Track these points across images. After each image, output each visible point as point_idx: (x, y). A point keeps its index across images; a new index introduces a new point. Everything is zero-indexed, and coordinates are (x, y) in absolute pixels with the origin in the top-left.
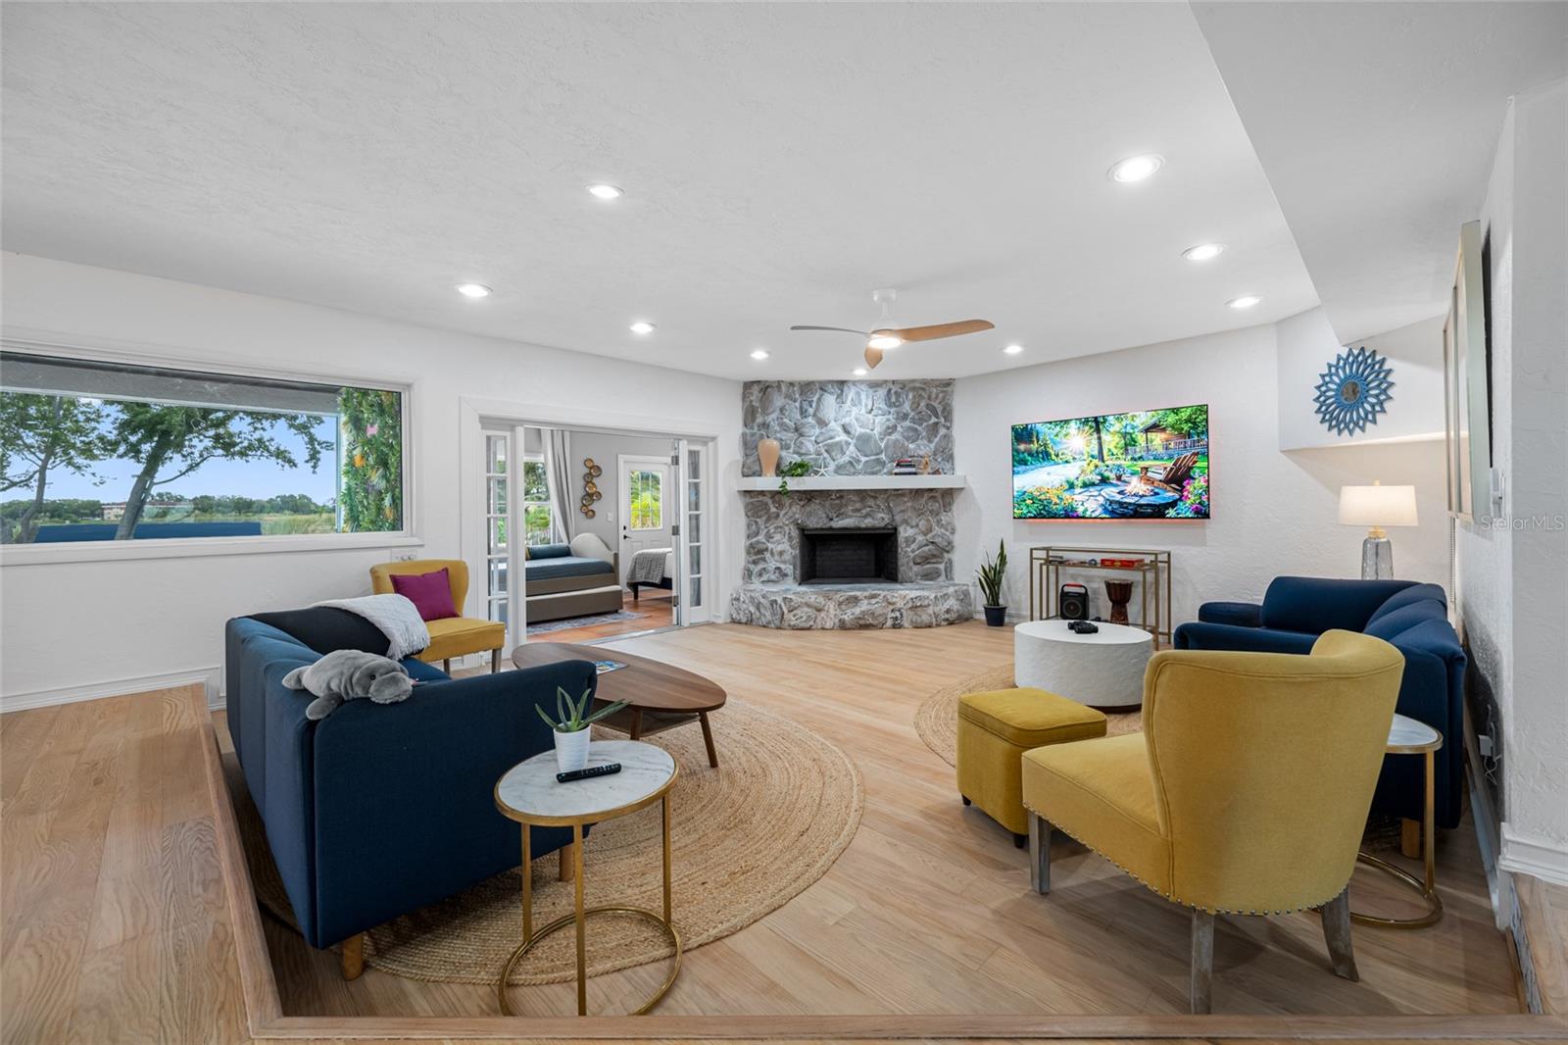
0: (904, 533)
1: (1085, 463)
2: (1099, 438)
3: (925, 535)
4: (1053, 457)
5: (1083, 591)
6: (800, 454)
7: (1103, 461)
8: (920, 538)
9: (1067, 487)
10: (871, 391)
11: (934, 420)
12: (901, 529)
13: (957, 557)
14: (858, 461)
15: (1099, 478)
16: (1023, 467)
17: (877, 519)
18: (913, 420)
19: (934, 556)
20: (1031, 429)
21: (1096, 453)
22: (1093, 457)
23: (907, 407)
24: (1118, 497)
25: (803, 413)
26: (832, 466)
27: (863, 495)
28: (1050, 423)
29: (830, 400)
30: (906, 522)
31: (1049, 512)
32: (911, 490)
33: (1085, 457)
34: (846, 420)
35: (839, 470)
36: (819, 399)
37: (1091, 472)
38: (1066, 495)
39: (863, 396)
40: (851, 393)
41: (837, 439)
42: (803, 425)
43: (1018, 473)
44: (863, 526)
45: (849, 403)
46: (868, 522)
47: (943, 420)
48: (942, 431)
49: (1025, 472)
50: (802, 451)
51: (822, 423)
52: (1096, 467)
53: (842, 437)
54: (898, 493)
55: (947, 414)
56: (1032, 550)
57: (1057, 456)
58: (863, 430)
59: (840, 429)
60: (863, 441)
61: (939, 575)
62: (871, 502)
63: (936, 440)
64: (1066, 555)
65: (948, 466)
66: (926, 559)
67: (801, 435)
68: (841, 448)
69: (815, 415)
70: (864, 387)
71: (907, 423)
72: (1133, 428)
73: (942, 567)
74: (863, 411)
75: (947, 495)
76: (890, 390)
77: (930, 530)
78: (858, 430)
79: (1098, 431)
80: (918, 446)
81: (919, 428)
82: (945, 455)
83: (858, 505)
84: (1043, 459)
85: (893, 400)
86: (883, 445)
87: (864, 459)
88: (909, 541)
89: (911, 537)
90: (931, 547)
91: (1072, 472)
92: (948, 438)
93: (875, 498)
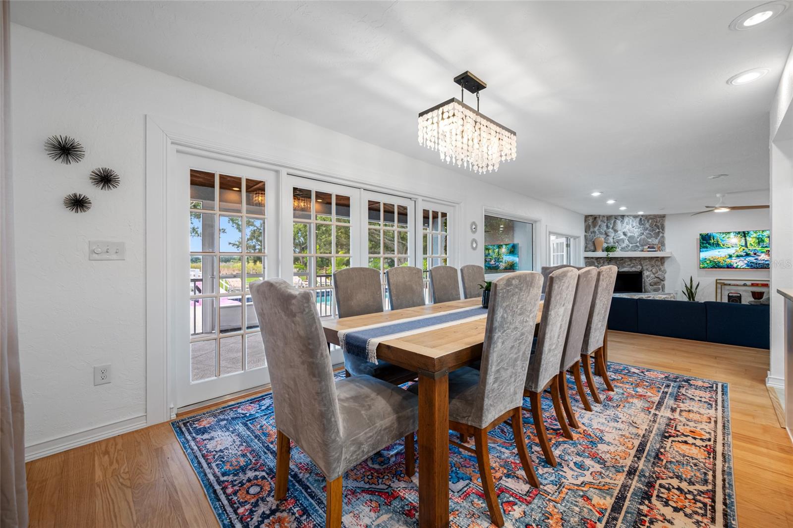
0: (646, 273)
1: (738, 249)
2: (746, 239)
3: (654, 274)
4: (722, 246)
5: (739, 295)
6: (607, 243)
7: (747, 247)
8: (652, 275)
9: (728, 257)
10: (634, 219)
11: (658, 230)
12: (645, 272)
13: (666, 283)
14: (629, 246)
15: (745, 254)
16: (706, 249)
17: (637, 269)
18: (650, 230)
19: (659, 283)
20: (710, 235)
21: (744, 244)
22: (742, 246)
23: (647, 225)
24: (755, 261)
25: (608, 227)
26: (620, 249)
27: (631, 259)
28: (720, 233)
29: (619, 222)
30: (647, 269)
31: (718, 266)
32: (649, 258)
33: (738, 246)
34: (625, 230)
35: (623, 249)
36: (615, 222)
37: (741, 252)
38: (728, 260)
39: (631, 221)
40: (626, 220)
41: (621, 238)
42: (609, 232)
43: (703, 251)
44: (631, 271)
45: (625, 224)
46: (634, 269)
47: (661, 230)
48: (661, 235)
49: (706, 251)
50: (609, 242)
51: (616, 231)
52: (744, 250)
53: (622, 237)
54: (645, 258)
55: (663, 227)
56: (717, 280)
57: (724, 245)
58: (631, 234)
59: (622, 234)
60: (631, 239)
61: (660, 290)
62: (634, 262)
63: (659, 238)
64: (726, 282)
65: (664, 248)
66: (656, 284)
67: (608, 236)
68: (623, 241)
69: (612, 228)
70: (632, 218)
71: (647, 232)
72: (763, 236)
73: (660, 287)
74: (631, 227)
75: (662, 260)
76: (641, 219)
77: (657, 272)
78: (629, 234)
79: (745, 236)
80: (652, 240)
81: (652, 234)
82: (662, 243)
83: (629, 263)
84: (716, 246)
85: (643, 222)
86: (638, 240)
87: (631, 245)
88: (647, 276)
89: (648, 276)
90: (656, 279)
91: (731, 251)
92: (663, 237)
93: (636, 260)
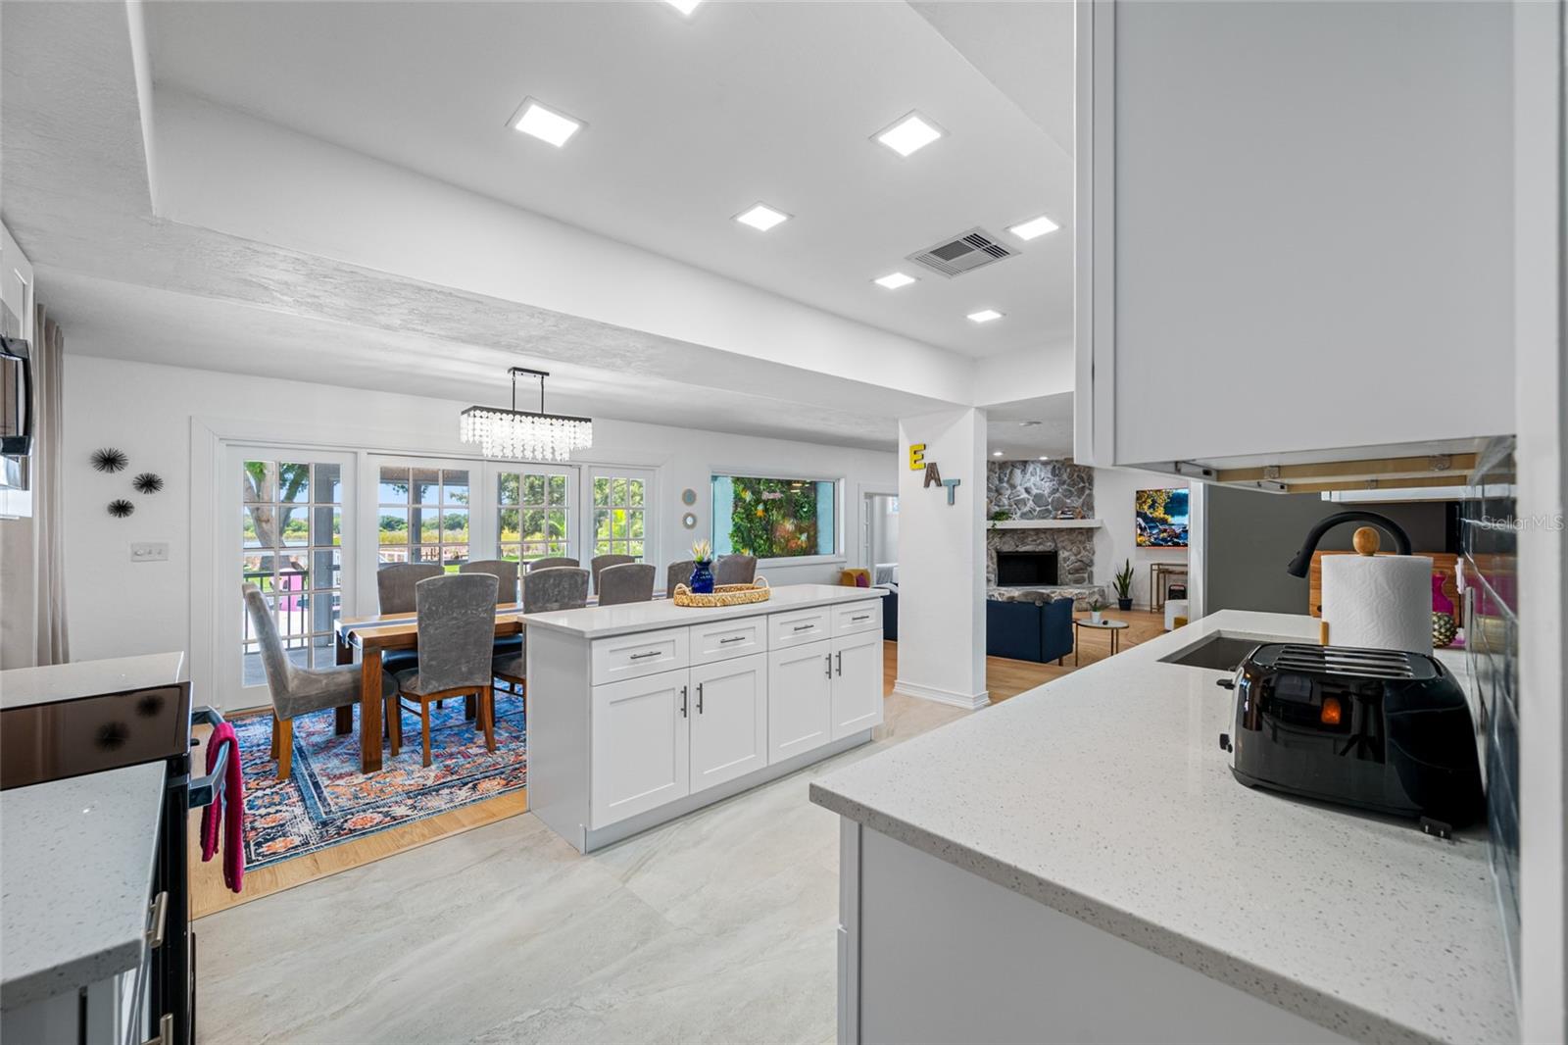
0: (1063, 554)
3: (1076, 555)
5: (1182, 588)
6: (999, 506)
8: (1073, 558)
10: (1043, 468)
11: (1082, 485)
12: (1061, 552)
13: (1095, 569)
14: (1035, 510)
17: (1048, 546)
18: (1068, 485)
19: (1082, 569)
23: (1065, 477)
25: (1001, 480)
26: (1019, 514)
27: (1037, 531)
29: (1018, 472)
30: (1064, 548)
32: (1067, 529)
34: (1028, 485)
35: (1024, 516)
36: (1011, 472)
39: (1038, 470)
40: (1030, 468)
41: (1022, 497)
42: (1001, 488)
44: (1037, 550)
45: (1029, 474)
46: (1041, 548)
47: (1087, 484)
48: (1087, 492)
50: (1001, 504)
51: (1013, 487)
53: (1024, 495)
54: (1060, 530)
55: (1091, 482)
56: (1152, 565)
58: (1038, 491)
59: (1023, 491)
60: (1038, 498)
61: (1084, 580)
62: (1043, 536)
63: (1083, 497)
64: (1171, 568)
65: (1091, 513)
66: (1077, 571)
67: (1000, 494)
68: (1024, 502)
69: (1008, 482)
70: (1039, 465)
71: (1065, 487)
73: (1086, 575)
74: (1038, 479)
75: (1089, 532)
76: (1054, 467)
77: (1079, 553)
78: (1035, 491)
80: (1072, 501)
81: (1073, 490)
82: (1088, 508)
83: (1035, 538)
85: (1057, 472)
86: (1050, 500)
87: (1038, 509)
88: (1066, 559)
89: (1066, 558)
90: (1079, 563)
92: (1090, 496)
93: (1045, 533)
